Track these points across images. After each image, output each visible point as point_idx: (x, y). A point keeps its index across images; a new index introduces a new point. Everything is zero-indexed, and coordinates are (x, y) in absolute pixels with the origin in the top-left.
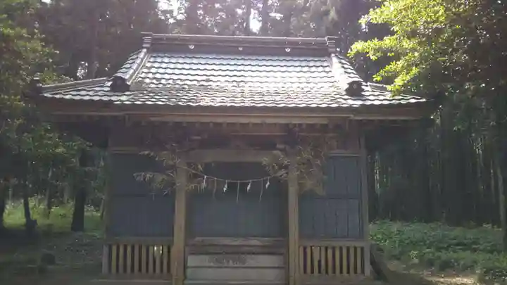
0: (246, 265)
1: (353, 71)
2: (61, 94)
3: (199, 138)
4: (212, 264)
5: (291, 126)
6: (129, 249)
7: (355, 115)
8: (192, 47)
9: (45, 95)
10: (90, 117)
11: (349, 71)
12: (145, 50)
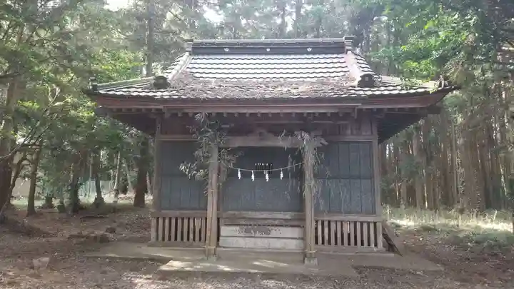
0: (270, 236)
1: (368, 66)
2: (113, 90)
3: (228, 126)
4: (242, 235)
5: (305, 115)
6: (173, 221)
7: (363, 104)
8: (227, 50)
9: (100, 92)
10: (139, 110)
11: (363, 66)
12: (187, 54)
